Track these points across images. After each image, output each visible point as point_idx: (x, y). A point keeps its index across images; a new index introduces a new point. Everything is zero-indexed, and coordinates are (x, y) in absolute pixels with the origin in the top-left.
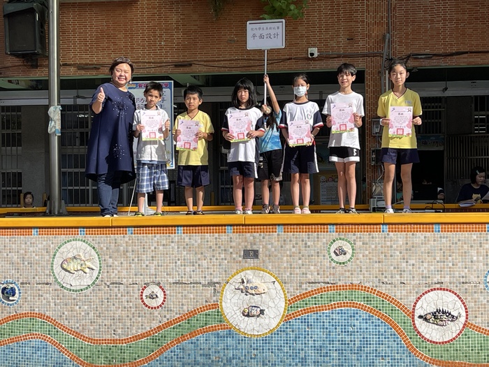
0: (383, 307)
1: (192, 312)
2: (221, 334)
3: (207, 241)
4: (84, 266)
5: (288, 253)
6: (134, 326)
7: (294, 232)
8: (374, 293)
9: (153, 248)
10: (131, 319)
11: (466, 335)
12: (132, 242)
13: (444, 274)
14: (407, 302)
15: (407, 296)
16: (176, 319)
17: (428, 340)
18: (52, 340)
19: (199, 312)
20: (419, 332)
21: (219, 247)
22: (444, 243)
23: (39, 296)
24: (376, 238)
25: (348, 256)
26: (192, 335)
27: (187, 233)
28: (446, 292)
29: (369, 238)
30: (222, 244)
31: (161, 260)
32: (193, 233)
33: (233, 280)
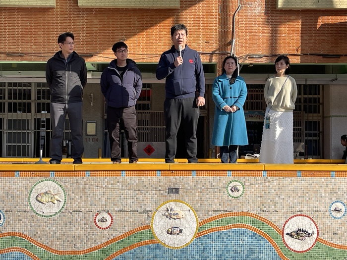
0: (263, 227)
1: (131, 231)
2: (152, 247)
4: (53, 199)
5: (199, 190)
6: (89, 241)
7: (203, 176)
8: (257, 218)
9: (104, 186)
10: (87, 237)
11: (317, 246)
12: (89, 182)
13: (303, 205)
14: (279, 224)
15: (279, 220)
16: (120, 236)
17: (293, 250)
18: (28, 252)
19: (136, 231)
20: (286, 245)
21: (151, 186)
22: (303, 184)
23: (19, 220)
24: (259, 180)
25: (240, 192)
26: (131, 247)
27: (129, 176)
28: (304, 217)
29: (254, 180)
30: (153, 184)
31: (110, 195)
32: (133, 176)
33: (161, 208)
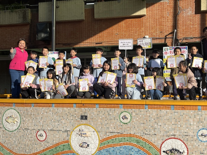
0: (145, 146)
1: (57, 144)
3: (65, 111)
5: (101, 117)
6: (33, 149)
7: (103, 107)
8: (141, 139)
9: (42, 113)
10: (32, 146)
12: (34, 111)
13: (176, 131)
14: (157, 144)
15: (157, 141)
16: (51, 147)
18: (1, 153)
19: (60, 144)
22: (176, 115)
27: (56, 107)
28: (177, 140)
29: (139, 111)
30: (71, 113)
31: (45, 119)
32: (59, 107)
33: (76, 129)
